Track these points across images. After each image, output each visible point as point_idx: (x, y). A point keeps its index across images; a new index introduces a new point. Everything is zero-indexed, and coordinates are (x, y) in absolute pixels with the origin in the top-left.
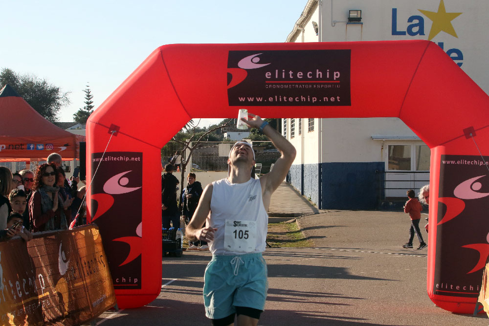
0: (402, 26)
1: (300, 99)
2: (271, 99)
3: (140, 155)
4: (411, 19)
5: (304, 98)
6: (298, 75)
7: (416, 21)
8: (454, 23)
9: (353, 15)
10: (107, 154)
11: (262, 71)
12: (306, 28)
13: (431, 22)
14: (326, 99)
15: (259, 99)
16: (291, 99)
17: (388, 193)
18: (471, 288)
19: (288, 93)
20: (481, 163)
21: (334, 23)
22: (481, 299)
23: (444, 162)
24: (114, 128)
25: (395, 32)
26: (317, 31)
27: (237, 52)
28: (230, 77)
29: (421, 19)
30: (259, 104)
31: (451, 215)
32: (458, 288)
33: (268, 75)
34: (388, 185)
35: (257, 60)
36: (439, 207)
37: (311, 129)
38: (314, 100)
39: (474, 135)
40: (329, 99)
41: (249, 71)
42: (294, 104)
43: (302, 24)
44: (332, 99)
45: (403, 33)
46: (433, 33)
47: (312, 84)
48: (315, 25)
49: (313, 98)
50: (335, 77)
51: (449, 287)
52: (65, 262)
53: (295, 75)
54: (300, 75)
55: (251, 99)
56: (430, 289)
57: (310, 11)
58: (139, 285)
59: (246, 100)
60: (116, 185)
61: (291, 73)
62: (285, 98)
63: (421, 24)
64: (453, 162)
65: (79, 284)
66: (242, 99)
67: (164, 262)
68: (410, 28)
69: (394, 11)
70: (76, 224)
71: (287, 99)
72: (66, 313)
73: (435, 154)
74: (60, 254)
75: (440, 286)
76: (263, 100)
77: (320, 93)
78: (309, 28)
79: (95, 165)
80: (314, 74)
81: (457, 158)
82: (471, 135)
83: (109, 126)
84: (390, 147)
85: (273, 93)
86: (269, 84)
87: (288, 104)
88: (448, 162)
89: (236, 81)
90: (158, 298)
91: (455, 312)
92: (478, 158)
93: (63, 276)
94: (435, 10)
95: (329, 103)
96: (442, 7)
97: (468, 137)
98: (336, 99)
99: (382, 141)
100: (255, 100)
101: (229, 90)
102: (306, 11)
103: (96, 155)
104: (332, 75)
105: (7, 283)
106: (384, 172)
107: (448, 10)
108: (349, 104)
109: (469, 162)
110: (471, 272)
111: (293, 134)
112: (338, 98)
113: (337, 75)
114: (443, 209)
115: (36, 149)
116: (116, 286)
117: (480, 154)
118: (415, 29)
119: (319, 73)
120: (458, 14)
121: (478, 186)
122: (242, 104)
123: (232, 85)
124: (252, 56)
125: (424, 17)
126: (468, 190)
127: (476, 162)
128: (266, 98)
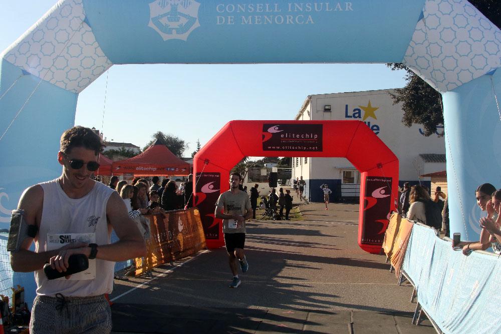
0: (350, 113)
1: (297, 148)
2: (284, 148)
3: (219, 174)
4: (354, 110)
7: (358, 111)
8: (375, 112)
9: (327, 107)
10: (203, 173)
11: (279, 134)
12: (304, 113)
13: (364, 112)
14: (310, 148)
15: (278, 148)
17: (343, 195)
18: (379, 241)
19: (292, 145)
20: (385, 181)
21: (317, 111)
22: (383, 247)
23: (367, 180)
24: (207, 161)
25: (347, 116)
26: (309, 115)
27: (267, 124)
28: (264, 136)
29: (359, 110)
30: (278, 150)
31: (371, 205)
32: (372, 241)
33: (282, 136)
34: (342, 190)
35: (277, 128)
36: (364, 201)
37: (306, 162)
38: (305, 148)
39: (382, 167)
40: (312, 148)
41: (273, 134)
42: (295, 150)
43: (302, 112)
44: (314, 148)
45: (351, 117)
46: (365, 117)
47: (304, 141)
48: (308, 112)
50: (315, 138)
51: (368, 240)
52: (182, 225)
53: (295, 136)
54: (298, 136)
55: (274, 148)
56: (360, 242)
57: (306, 105)
58: (217, 238)
60: (207, 189)
61: (293, 135)
62: (290, 147)
63: (359, 113)
64: (372, 180)
65: (189, 236)
66: (269, 147)
68: (354, 114)
69: (347, 106)
70: (187, 207)
73: (363, 176)
74: (179, 222)
75: (364, 240)
77: (308, 145)
78: (305, 113)
79: (197, 178)
80: (305, 136)
81: (373, 178)
83: (204, 159)
84: (344, 172)
85: (285, 144)
86: (283, 140)
87: (292, 150)
88: (369, 180)
89: (267, 138)
91: (371, 253)
92: (383, 178)
93: (181, 232)
94: (366, 106)
95: (312, 150)
96: (369, 104)
97: (379, 168)
99: (341, 169)
100: (276, 148)
101: (263, 143)
102: (304, 105)
103: (198, 174)
104: (313, 137)
105: (153, 235)
106: (341, 184)
107: (372, 106)
108: (322, 151)
109: (379, 180)
110: (379, 233)
111: (297, 165)
112: (316, 147)
113: (316, 136)
114: (366, 203)
115: (170, 171)
116: (206, 238)
117: (384, 176)
118: (357, 115)
119: (307, 136)
120: (377, 108)
121: (383, 192)
122: (269, 150)
123: (264, 141)
124: (274, 127)
125: (361, 109)
126: (378, 194)
127: (382, 180)
128: (281, 147)
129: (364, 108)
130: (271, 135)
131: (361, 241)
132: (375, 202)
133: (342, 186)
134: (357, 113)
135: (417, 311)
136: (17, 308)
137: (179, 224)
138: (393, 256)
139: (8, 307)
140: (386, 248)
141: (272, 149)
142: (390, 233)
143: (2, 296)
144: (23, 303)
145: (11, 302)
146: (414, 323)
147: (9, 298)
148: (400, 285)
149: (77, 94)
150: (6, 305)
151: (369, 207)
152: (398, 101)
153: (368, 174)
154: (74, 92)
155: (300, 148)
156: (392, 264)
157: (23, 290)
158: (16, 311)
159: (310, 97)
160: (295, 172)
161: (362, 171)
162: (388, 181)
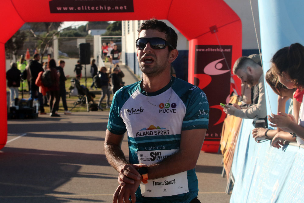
1: (99, 8)
2: (79, 8)
5: (102, 8)
14: (117, 8)
15: (71, 9)
16: (93, 8)
18: (216, 135)
19: (91, 4)
20: (222, 50)
22: (221, 142)
23: (197, 50)
30: (72, 12)
32: (207, 135)
38: (109, 8)
39: (217, 31)
40: (119, 8)
42: (95, 11)
44: (121, 8)
49: (108, 7)
55: (65, 9)
59: (62, 9)
62: (89, 7)
64: (203, 50)
66: (59, 9)
67: (10, 122)
71: (90, 8)
73: (192, 45)
76: (74, 9)
77: (113, 4)
81: (205, 47)
82: (215, 31)
85: (80, 4)
87: (91, 11)
88: (200, 50)
90: (5, 146)
92: (219, 47)
95: (119, 11)
97: (213, 32)
98: (124, 8)
100: (68, 9)
108: (133, 11)
109: (213, 50)
110: (216, 124)
112: (125, 7)
114: (197, 82)
117: (219, 44)
121: (220, 66)
122: (59, 12)
126: (213, 69)
127: (218, 50)
128: (76, 7)
132: (209, 80)
140: (223, 143)
141: (62, 11)
148: (229, 194)
153: (199, 42)
155: (101, 8)
160: (126, 42)
161: (189, 38)
162: (226, 50)
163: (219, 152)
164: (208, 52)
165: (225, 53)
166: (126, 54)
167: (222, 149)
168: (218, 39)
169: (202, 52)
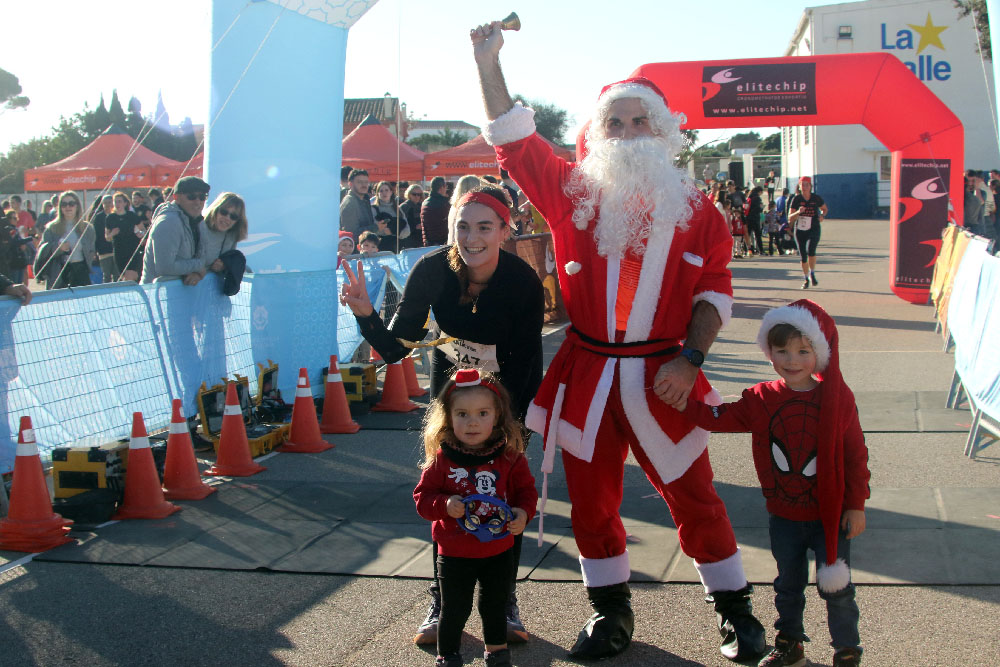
0: (891, 40)
1: (768, 110)
2: (743, 111)
4: (899, 34)
6: (767, 88)
7: (905, 36)
8: (942, 36)
9: (843, 31)
11: (735, 84)
12: (800, 44)
13: (919, 35)
14: (793, 109)
15: (732, 111)
16: (761, 110)
17: (880, 203)
19: (758, 104)
20: (936, 166)
21: (825, 39)
22: (932, 289)
25: (884, 46)
26: (809, 46)
27: (710, 68)
28: (704, 91)
29: (909, 33)
30: (731, 115)
31: (909, 214)
32: (916, 280)
33: (739, 88)
34: (880, 194)
35: (730, 74)
36: (898, 206)
38: (783, 110)
39: (929, 140)
40: (797, 109)
41: (723, 85)
42: (764, 114)
43: (796, 41)
44: (799, 109)
45: (893, 47)
46: (921, 48)
47: (781, 96)
48: (807, 42)
49: (782, 108)
50: (801, 89)
52: (551, 261)
53: (764, 88)
54: (768, 87)
55: (724, 111)
56: (891, 282)
57: (803, 29)
59: (720, 111)
61: (760, 85)
62: (755, 109)
63: (910, 38)
64: (911, 166)
66: (716, 111)
68: (899, 42)
69: (883, 26)
71: (758, 110)
72: (553, 306)
73: (895, 158)
74: (546, 254)
76: (736, 111)
77: (788, 104)
78: (802, 44)
80: (781, 87)
81: (914, 161)
82: (927, 140)
84: (882, 157)
85: (743, 104)
86: (740, 97)
89: (711, 94)
91: (915, 302)
94: (922, 23)
97: (924, 142)
98: (803, 109)
99: (874, 153)
100: (728, 111)
101: (704, 102)
102: (799, 29)
104: (798, 87)
106: (876, 182)
107: (936, 23)
108: (815, 113)
111: (791, 147)
112: (805, 107)
113: (803, 87)
117: (932, 157)
118: (904, 43)
119: (786, 86)
120: (944, 28)
121: (934, 187)
122: (716, 115)
123: (707, 98)
124: (724, 71)
125: (912, 31)
126: (924, 191)
127: (931, 165)
128: (738, 109)
129: (917, 29)
130: (719, 87)
131: (895, 281)
132: (920, 206)
133: (881, 186)
134: (904, 39)
135: (954, 386)
136: (265, 397)
137: (547, 259)
138: (940, 303)
139: (249, 396)
140: (935, 291)
141: (720, 115)
142: (941, 263)
143: (237, 376)
144: (274, 390)
145: (254, 388)
146: (949, 406)
147: (250, 380)
148: (947, 352)
149: (346, 30)
150: (244, 390)
151: (907, 216)
152: (967, 11)
153: (903, 154)
154: (341, 26)
155: (772, 109)
156: (939, 318)
157: (276, 369)
158: (263, 401)
159: (810, 12)
160: (787, 163)
161: (892, 149)
162: (942, 166)
163: (931, 304)
164: (918, 168)
165: (941, 169)
166: (787, 179)
167: (934, 297)
168: (930, 151)
169: (909, 168)
